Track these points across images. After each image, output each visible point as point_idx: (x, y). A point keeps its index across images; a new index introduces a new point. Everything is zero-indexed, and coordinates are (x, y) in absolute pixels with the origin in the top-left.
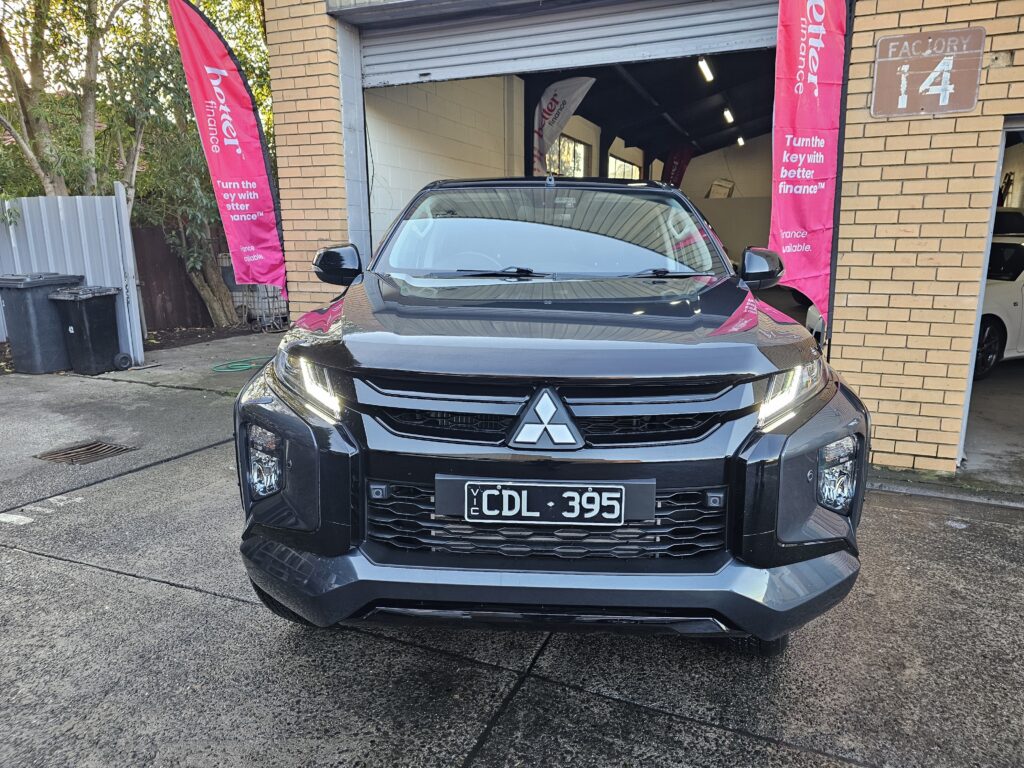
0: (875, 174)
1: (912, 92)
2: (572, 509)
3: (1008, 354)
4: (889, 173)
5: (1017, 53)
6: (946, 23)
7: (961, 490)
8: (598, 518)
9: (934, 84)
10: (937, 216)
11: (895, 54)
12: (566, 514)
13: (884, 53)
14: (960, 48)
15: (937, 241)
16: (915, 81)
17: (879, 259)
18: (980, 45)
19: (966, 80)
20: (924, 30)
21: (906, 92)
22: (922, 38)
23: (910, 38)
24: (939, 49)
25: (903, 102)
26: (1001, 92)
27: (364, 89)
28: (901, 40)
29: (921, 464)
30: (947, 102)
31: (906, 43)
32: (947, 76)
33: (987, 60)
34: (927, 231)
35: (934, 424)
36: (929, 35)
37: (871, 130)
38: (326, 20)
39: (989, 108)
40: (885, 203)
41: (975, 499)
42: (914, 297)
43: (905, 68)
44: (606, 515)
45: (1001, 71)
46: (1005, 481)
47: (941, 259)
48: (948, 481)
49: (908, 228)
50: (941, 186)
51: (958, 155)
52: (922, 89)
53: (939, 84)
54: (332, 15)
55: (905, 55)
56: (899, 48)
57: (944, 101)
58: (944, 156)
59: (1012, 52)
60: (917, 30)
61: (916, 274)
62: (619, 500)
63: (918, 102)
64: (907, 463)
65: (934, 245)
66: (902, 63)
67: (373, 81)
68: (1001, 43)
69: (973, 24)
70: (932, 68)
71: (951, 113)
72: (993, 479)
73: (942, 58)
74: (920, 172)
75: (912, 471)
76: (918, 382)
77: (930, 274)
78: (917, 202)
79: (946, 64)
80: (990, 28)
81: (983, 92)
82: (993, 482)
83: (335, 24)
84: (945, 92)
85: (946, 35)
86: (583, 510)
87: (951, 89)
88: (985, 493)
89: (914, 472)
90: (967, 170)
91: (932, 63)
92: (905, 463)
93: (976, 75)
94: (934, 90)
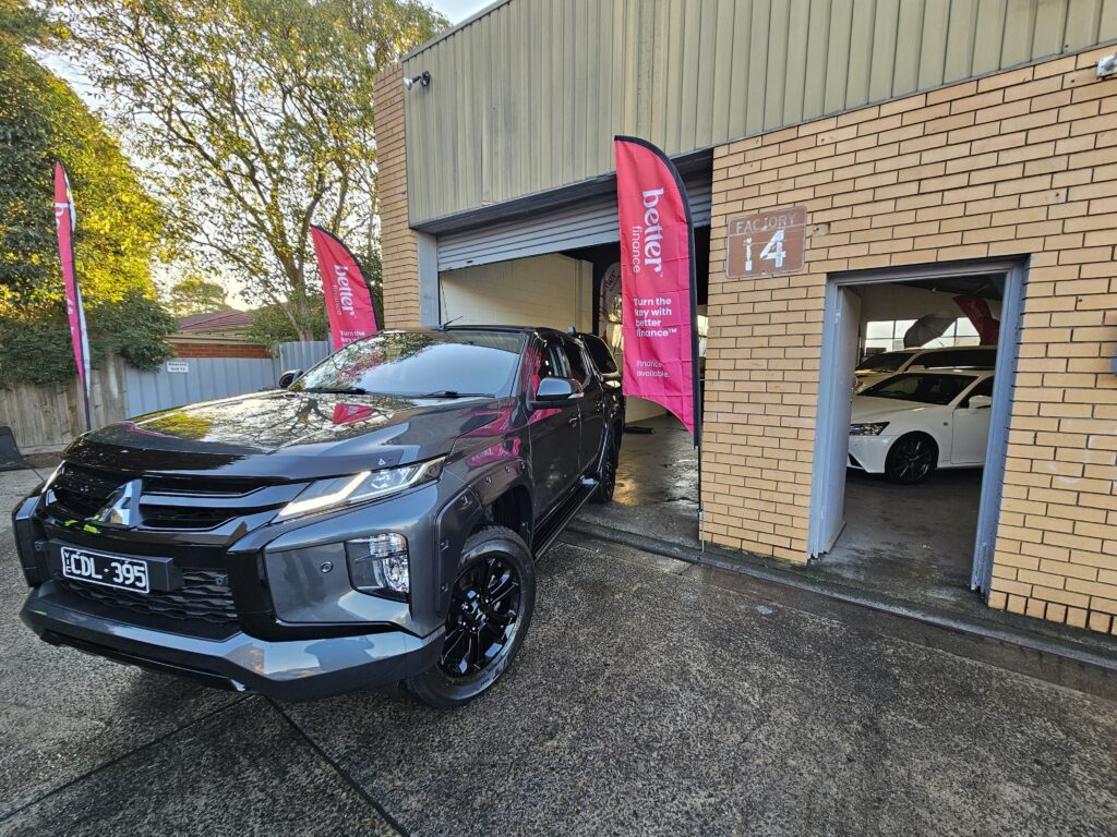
0: (732, 321)
1: (755, 258)
2: (117, 576)
3: (940, 465)
4: (743, 320)
5: (832, 224)
6: (777, 205)
7: (805, 579)
8: (133, 585)
9: (771, 251)
10: (780, 353)
11: (741, 231)
12: (115, 579)
13: (733, 230)
14: (788, 223)
15: (781, 373)
16: (757, 250)
17: (739, 387)
18: (802, 219)
19: (793, 246)
20: (762, 211)
21: (751, 259)
22: (761, 217)
23: (752, 218)
24: (773, 224)
25: (749, 266)
26: (822, 254)
27: (439, 273)
28: (745, 220)
29: (779, 553)
30: (781, 264)
31: (749, 222)
32: (780, 245)
33: (809, 231)
34: (773, 365)
35: (787, 521)
36: (765, 215)
37: (728, 288)
38: (409, 232)
39: (815, 268)
40: (741, 343)
41: (811, 588)
42: (766, 417)
43: (749, 240)
44: (138, 584)
45: (822, 239)
46: (848, 575)
47: (784, 387)
48: (799, 571)
49: (759, 362)
50: (781, 330)
51: (793, 305)
52: (762, 255)
53: (774, 252)
54: (412, 228)
55: (748, 231)
56: (744, 225)
57: (779, 264)
58: (781, 306)
59: (829, 224)
60: (756, 212)
61: (766, 398)
62: (144, 572)
63: (760, 265)
64: (767, 551)
65: (778, 377)
66: (746, 237)
67: (443, 268)
68: (820, 217)
69: (797, 205)
70: (769, 240)
71: (785, 273)
72: (839, 572)
73: (775, 231)
74: (765, 319)
75: (772, 558)
76: (772, 486)
77: (777, 399)
78: (764, 342)
79: (779, 236)
80: (810, 206)
81: (809, 256)
82: (837, 575)
83: (414, 233)
84: (779, 257)
85: (777, 214)
86: (126, 579)
87: (783, 254)
88: (824, 585)
89: (773, 560)
90: (800, 317)
91: (768, 236)
92: (766, 551)
93: (801, 243)
94: (771, 256)
